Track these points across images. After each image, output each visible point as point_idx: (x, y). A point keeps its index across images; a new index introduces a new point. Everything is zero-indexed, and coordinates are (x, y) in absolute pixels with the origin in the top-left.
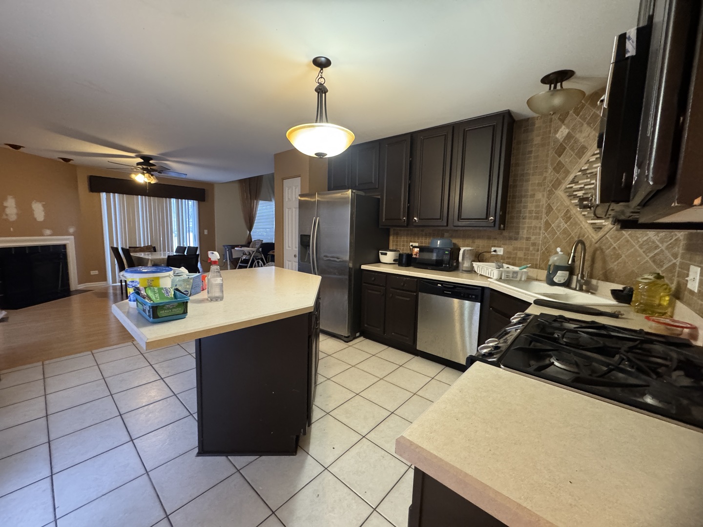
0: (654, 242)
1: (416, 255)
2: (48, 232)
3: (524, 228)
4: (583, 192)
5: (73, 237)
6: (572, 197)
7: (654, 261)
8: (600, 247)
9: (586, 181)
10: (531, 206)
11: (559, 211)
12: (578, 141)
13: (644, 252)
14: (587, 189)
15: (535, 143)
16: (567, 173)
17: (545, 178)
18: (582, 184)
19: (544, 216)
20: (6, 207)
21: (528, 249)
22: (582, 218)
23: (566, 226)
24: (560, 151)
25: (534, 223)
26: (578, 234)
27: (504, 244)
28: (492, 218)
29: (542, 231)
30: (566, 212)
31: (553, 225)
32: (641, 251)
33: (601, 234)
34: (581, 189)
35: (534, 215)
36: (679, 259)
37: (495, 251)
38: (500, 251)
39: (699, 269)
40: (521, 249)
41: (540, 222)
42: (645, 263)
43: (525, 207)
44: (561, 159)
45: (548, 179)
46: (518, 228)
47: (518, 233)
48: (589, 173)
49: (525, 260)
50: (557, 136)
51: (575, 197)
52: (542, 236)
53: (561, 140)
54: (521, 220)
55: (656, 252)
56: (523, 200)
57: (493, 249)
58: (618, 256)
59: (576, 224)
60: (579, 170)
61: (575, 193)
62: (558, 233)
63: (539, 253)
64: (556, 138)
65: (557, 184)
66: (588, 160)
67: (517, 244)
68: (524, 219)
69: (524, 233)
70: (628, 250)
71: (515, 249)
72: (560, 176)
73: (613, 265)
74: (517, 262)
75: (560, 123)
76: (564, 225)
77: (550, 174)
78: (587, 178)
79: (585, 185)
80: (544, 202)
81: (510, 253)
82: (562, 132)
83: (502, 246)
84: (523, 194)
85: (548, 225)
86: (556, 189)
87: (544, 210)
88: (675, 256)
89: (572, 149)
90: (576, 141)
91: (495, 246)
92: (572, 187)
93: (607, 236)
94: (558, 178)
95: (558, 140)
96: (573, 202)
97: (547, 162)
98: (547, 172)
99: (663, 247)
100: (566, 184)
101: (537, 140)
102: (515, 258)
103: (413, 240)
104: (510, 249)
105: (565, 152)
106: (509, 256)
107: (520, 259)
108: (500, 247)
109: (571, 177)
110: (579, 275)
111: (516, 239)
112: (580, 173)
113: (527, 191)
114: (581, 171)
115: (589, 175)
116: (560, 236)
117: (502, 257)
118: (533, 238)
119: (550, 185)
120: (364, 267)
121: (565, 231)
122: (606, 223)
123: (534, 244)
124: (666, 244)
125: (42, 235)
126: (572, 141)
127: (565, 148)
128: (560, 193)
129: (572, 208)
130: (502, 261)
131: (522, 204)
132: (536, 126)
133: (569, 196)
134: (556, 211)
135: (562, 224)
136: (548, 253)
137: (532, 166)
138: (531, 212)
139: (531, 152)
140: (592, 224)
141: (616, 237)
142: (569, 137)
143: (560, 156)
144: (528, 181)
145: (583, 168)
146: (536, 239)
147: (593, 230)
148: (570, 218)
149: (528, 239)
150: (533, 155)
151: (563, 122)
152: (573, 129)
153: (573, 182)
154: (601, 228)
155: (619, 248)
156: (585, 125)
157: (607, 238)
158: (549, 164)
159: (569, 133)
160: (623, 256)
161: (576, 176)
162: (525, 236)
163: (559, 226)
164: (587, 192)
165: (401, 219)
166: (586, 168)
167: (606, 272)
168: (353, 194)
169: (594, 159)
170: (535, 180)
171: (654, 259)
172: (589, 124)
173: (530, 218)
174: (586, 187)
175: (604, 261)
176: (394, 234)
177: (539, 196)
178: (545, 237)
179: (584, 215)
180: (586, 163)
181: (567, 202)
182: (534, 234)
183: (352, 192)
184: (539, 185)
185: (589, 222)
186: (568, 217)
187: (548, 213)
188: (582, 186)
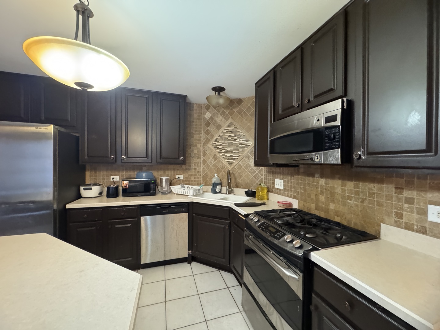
0: (254, 170)
1: (126, 186)
3: (193, 164)
4: (222, 146)
6: (217, 148)
7: (255, 178)
8: (233, 173)
9: (222, 141)
10: (195, 151)
11: (210, 155)
12: (217, 121)
13: (251, 174)
14: (223, 145)
15: (195, 117)
16: (213, 136)
17: (201, 137)
18: (220, 142)
19: (202, 157)
21: (195, 175)
22: (223, 159)
23: (215, 162)
24: (208, 124)
25: (197, 160)
26: (221, 167)
27: (183, 173)
28: (182, 158)
29: (202, 165)
30: (214, 155)
31: (207, 162)
32: (250, 174)
33: (232, 166)
34: (221, 145)
35: (197, 156)
36: (263, 176)
37: (179, 178)
38: (182, 177)
39: (283, 180)
40: (192, 175)
41: (200, 160)
42: (252, 178)
43: (193, 151)
44: (208, 128)
45: (202, 137)
46: (190, 163)
47: (190, 166)
48: (224, 138)
49: (195, 181)
50: (205, 116)
51: (218, 148)
52: (202, 167)
53: (208, 119)
54: (191, 159)
55: (255, 174)
56: (191, 147)
57: (177, 176)
58: (241, 177)
59: (220, 161)
60: (218, 135)
61: (218, 146)
62: (211, 166)
63: (201, 177)
64: (205, 117)
65: (208, 141)
66: (223, 132)
67: (190, 172)
68: (192, 158)
69: (193, 166)
70: (245, 173)
71: (189, 175)
72: (209, 137)
73: (239, 180)
74: (191, 183)
75: (206, 110)
76: (213, 162)
77: (203, 135)
78: (223, 140)
79: (222, 143)
80: (201, 149)
81: (187, 178)
82: (208, 115)
83: (182, 174)
84: (191, 144)
85: (204, 162)
86: (207, 143)
87: (202, 154)
88: (262, 175)
89: (214, 124)
90: (216, 121)
91: (178, 175)
92: (216, 144)
93: (235, 167)
94: (208, 138)
95: (206, 119)
96: (217, 150)
97: (201, 129)
98: (201, 134)
99: (257, 172)
100: (213, 141)
101: (196, 116)
102: (189, 181)
103: (113, 174)
104: (187, 175)
105: (210, 125)
106: (186, 180)
107: (192, 181)
108: (181, 175)
109: (215, 138)
110: (228, 187)
111: (189, 170)
112: (219, 137)
113: (193, 142)
114: (219, 136)
115: (224, 139)
116: (212, 168)
117: (183, 181)
118: (198, 168)
119: (204, 141)
120: (68, 206)
121: (215, 165)
122: (234, 162)
123: (198, 172)
124: (258, 171)
126: (214, 121)
127: (210, 124)
128: (210, 145)
129: (217, 154)
130: (183, 183)
131: (191, 150)
132: (195, 108)
133: (215, 148)
134: (208, 155)
135: (212, 162)
136: (206, 176)
137: (194, 129)
138: (195, 154)
139: (193, 122)
140: (228, 162)
141: (239, 168)
142: (211, 118)
143: (208, 127)
144: (193, 137)
145: (220, 135)
146: (199, 169)
147: (229, 165)
148: (216, 158)
149: (195, 169)
150: (194, 123)
151: (208, 110)
152: (214, 115)
153: (216, 141)
154: (232, 164)
155: (241, 173)
156: (219, 115)
157: (235, 168)
158: (202, 130)
159: (211, 116)
160: (243, 176)
161: (217, 138)
162: (194, 168)
163: (211, 163)
164: (223, 146)
165: (109, 157)
166: (222, 135)
167: (237, 184)
168: (56, 130)
169: (225, 132)
170: (196, 137)
171: (255, 177)
172: (221, 115)
173: (195, 157)
174: (223, 144)
175: (235, 179)
176: (91, 170)
177: (199, 146)
178: (204, 168)
179: (223, 157)
180: (221, 133)
181: (214, 150)
182: (198, 167)
183: (54, 128)
184: (199, 140)
185: (226, 161)
186: (215, 158)
187: (204, 155)
188: (221, 143)
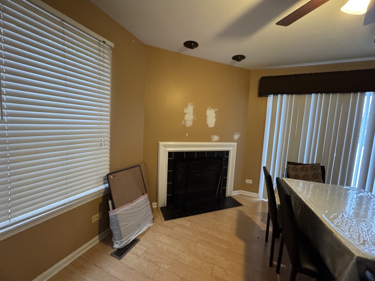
2: (216, 138)
5: (236, 144)
20: (185, 114)
125: (210, 141)
